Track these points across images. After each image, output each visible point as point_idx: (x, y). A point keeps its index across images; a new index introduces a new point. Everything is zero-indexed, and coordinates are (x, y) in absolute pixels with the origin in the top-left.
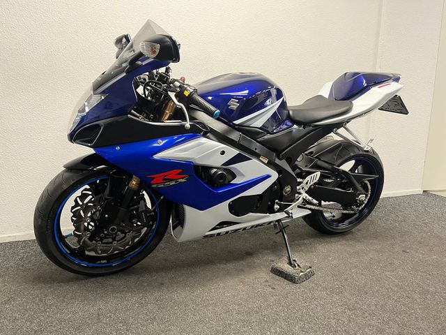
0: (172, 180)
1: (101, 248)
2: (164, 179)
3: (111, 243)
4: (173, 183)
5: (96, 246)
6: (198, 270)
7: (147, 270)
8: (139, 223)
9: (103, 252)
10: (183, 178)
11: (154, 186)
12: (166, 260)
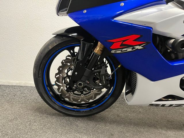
0: (128, 46)
1: (73, 97)
2: (122, 45)
3: (80, 95)
4: (130, 50)
5: (70, 95)
6: (142, 130)
7: (104, 120)
8: (100, 84)
9: (74, 100)
10: (140, 45)
11: (113, 52)
12: (118, 116)
